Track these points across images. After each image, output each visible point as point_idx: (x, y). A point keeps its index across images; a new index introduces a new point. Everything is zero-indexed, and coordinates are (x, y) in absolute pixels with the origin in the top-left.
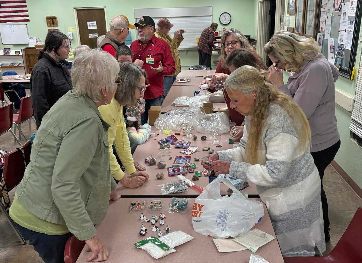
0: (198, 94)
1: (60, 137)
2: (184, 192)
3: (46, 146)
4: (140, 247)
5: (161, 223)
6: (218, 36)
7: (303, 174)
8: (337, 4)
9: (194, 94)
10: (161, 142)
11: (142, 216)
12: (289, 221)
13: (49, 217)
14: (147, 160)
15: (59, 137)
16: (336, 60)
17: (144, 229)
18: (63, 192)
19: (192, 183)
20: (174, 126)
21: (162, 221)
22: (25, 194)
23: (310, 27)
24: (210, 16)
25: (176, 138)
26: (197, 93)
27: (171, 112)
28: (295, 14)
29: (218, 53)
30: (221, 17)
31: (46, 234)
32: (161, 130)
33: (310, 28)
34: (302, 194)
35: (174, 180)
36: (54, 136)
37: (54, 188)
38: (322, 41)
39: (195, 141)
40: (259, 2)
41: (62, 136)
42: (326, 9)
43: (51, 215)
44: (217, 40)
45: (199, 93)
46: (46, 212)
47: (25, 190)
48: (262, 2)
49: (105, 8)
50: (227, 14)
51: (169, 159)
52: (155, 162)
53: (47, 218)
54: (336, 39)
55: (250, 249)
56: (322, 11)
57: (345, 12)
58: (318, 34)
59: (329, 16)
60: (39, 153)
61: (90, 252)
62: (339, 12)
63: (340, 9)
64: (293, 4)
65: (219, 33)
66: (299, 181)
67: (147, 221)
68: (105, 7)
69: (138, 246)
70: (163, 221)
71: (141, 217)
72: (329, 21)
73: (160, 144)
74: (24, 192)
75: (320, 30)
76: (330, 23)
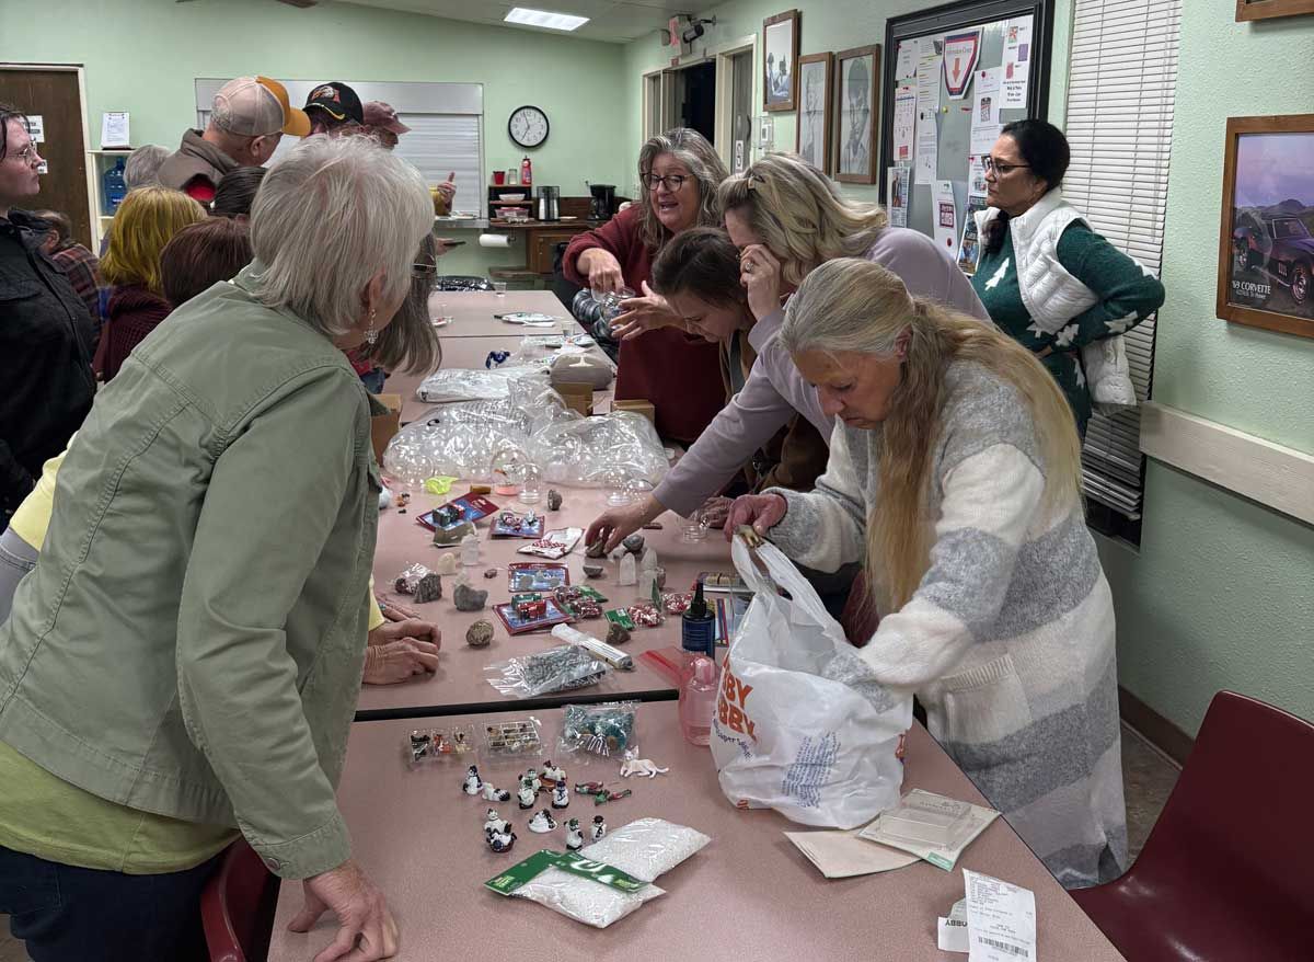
0: (500, 362)
1: (206, 447)
2: (597, 684)
3: (141, 488)
4: (517, 892)
5: (555, 799)
6: (505, 184)
7: (1076, 585)
8: (956, 73)
9: (488, 364)
10: (429, 519)
11: (473, 781)
12: (1034, 759)
13: (144, 791)
14: (403, 581)
15: (201, 446)
16: (965, 249)
17: (499, 824)
18: (235, 671)
19: (615, 650)
20: (461, 462)
21: (561, 792)
22: (30, 699)
23: (855, 148)
24: (477, 115)
25: (486, 502)
26: (497, 358)
27: (445, 413)
28: (795, 108)
29: (509, 240)
30: (514, 119)
31: (121, 873)
32: (412, 481)
33: (855, 153)
34: (1078, 654)
35: (537, 646)
36: (177, 448)
37: (198, 655)
38: (905, 190)
39: (556, 512)
40: (644, 76)
41: (215, 443)
42: (914, 90)
43: (150, 779)
44: (501, 196)
45: (504, 358)
46: (131, 768)
47: (27, 682)
48: (659, 77)
49: (80, 70)
50: (533, 111)
51: (486, 576)
52: (441, 589)
53: (131, 794)
54: (960, 184)
55: (932, 860)
56: (897, 97)
57: (986, 96)
58: (890, 169)
59: (926, 112)
60: (106, 521)
61: (310, 934)
62: (965, 97)
63: (966, 89)
64: (785, 78)
65: (507, 173)
66: (1065, 607)
67: (497, 797)
68: (81, 66)
69: (505, 889)
70: (566, 792)
71: (466, 786)
72: (927, 126)
73: (427, 526)
74: (25, 690)
75: (896, 157)
76: (934, 133)
